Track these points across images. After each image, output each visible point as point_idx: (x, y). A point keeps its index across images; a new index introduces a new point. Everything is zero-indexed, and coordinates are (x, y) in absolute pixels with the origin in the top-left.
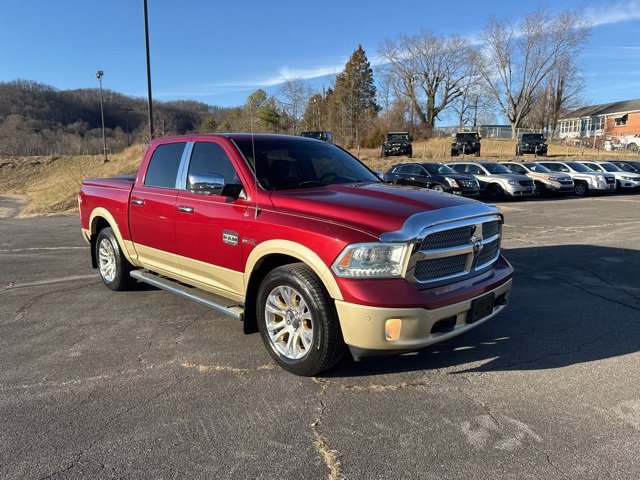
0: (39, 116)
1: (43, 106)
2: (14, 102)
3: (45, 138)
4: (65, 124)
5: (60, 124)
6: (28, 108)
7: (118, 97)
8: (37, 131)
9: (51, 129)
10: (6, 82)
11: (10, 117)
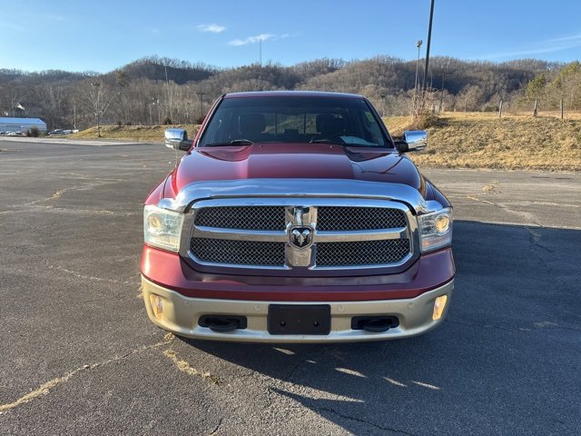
0: (387, 85)
1: (391, 76)
2: (372, 74)
3: (388, 103)
4: (406, 90)
5: (402, 90)
6: (381, 78)
7: (454, 62)
8: (383, 97)
9: (395, 94)
10: (369, 59)
11: (367, 87)
